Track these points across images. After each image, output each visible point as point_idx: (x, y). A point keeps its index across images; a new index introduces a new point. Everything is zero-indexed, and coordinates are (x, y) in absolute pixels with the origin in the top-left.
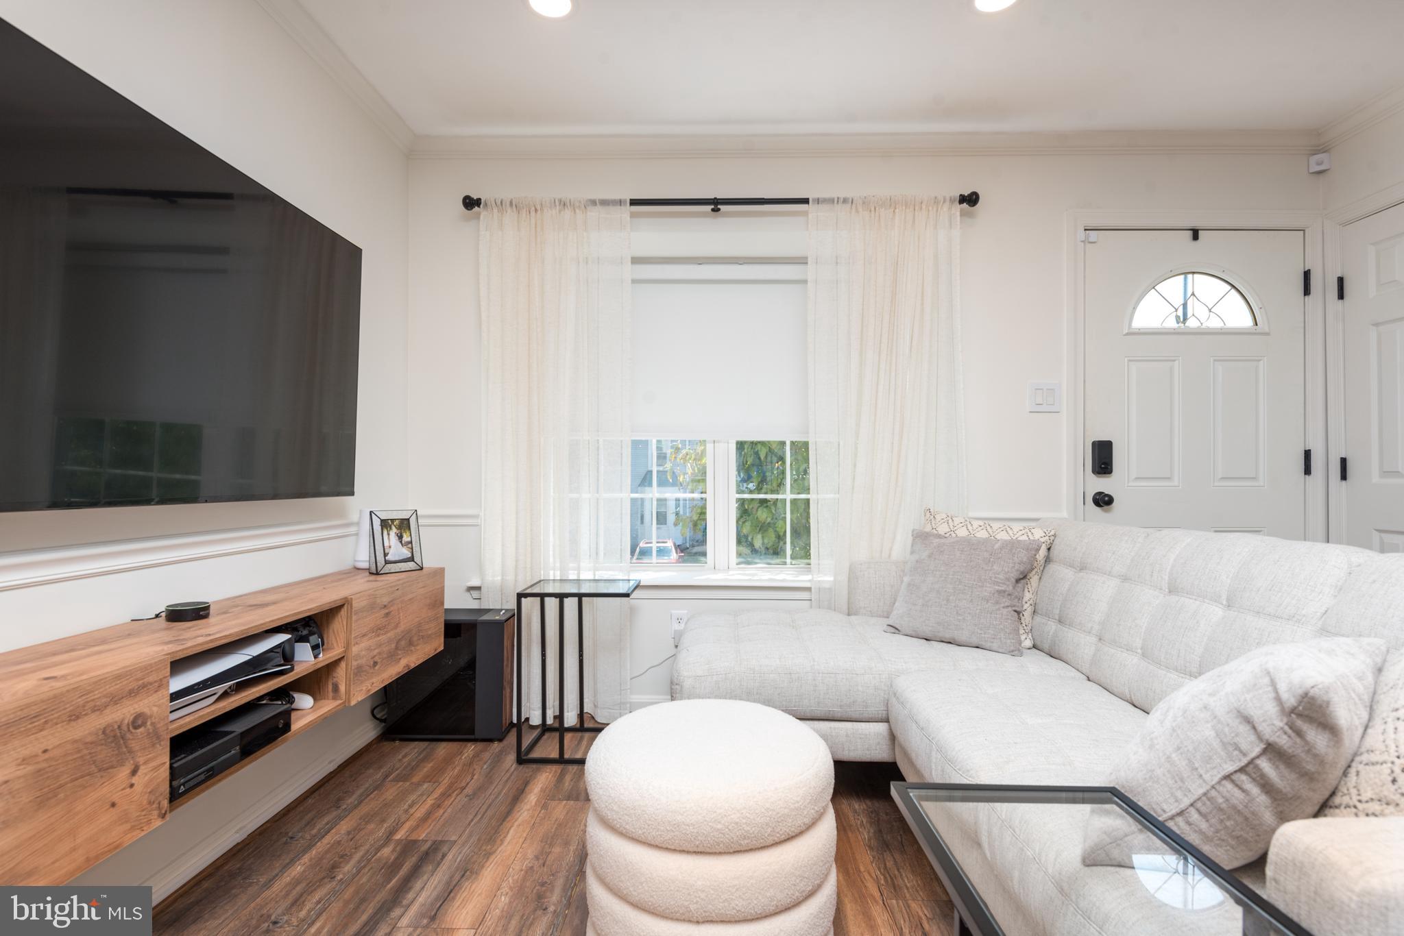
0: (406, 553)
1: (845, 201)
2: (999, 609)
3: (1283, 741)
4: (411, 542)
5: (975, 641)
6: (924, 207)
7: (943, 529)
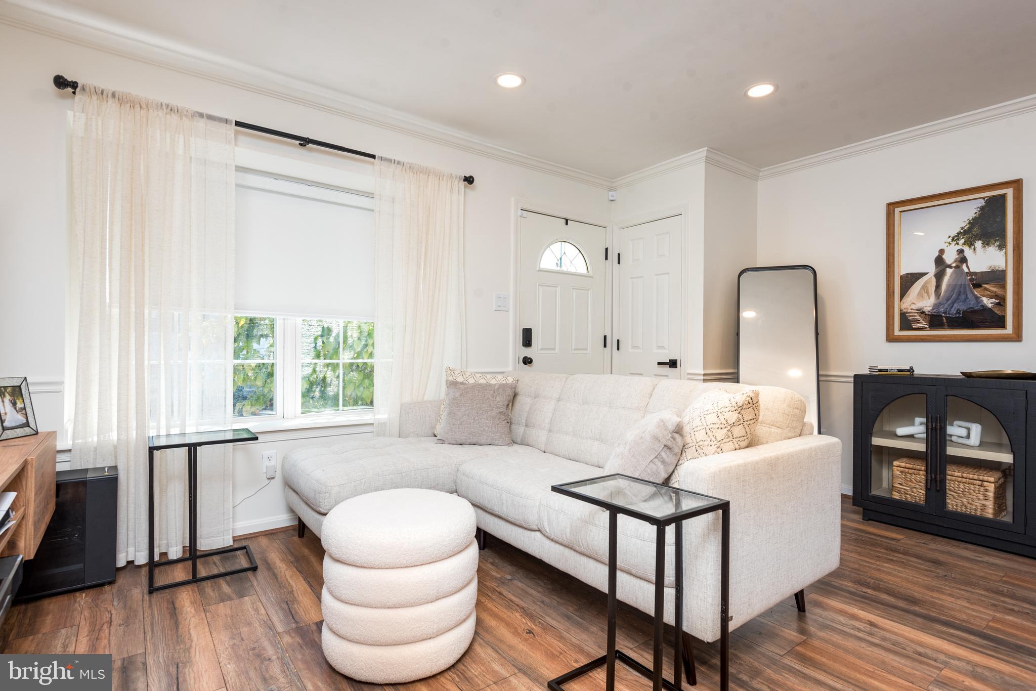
1: (399, 163)
2: (501, 422)
3: (669, 444)
4: (25, 408)
5: (489, 441)
6: (445, 178)
7: (460, 379)
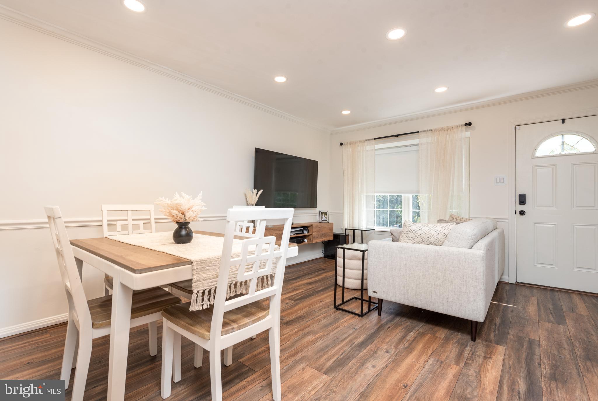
0: (326, 219)
4: (327, 217)
